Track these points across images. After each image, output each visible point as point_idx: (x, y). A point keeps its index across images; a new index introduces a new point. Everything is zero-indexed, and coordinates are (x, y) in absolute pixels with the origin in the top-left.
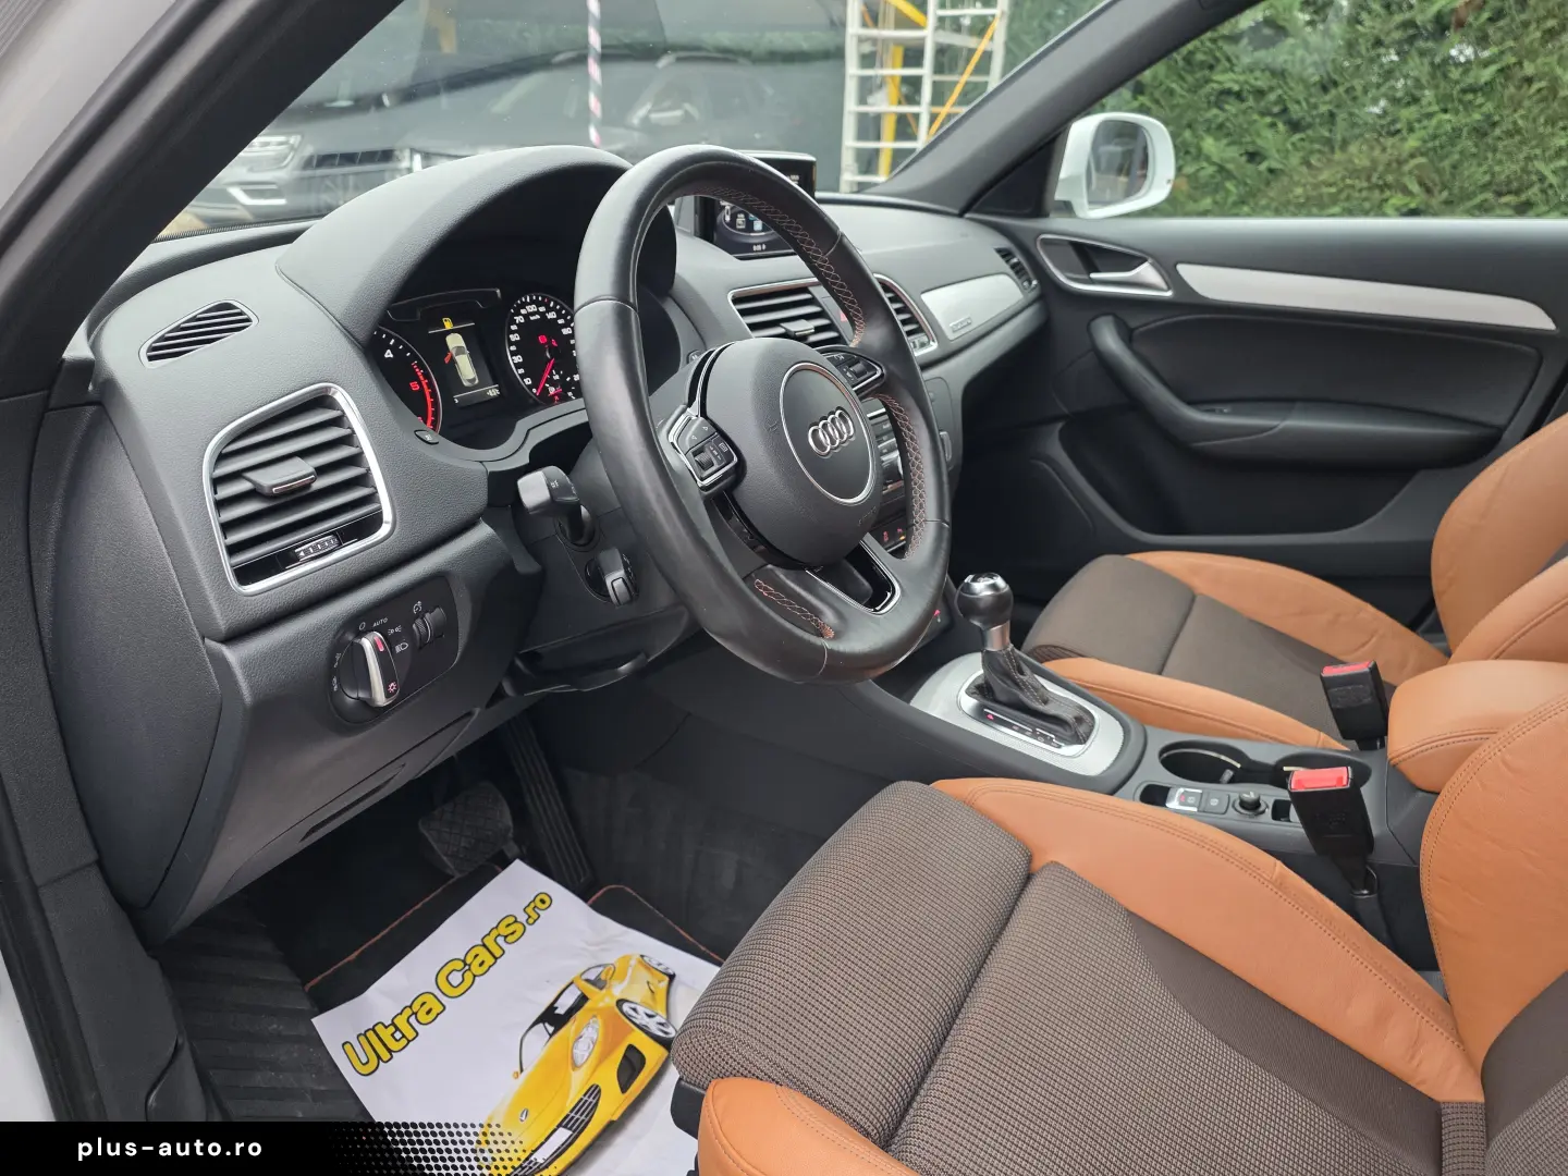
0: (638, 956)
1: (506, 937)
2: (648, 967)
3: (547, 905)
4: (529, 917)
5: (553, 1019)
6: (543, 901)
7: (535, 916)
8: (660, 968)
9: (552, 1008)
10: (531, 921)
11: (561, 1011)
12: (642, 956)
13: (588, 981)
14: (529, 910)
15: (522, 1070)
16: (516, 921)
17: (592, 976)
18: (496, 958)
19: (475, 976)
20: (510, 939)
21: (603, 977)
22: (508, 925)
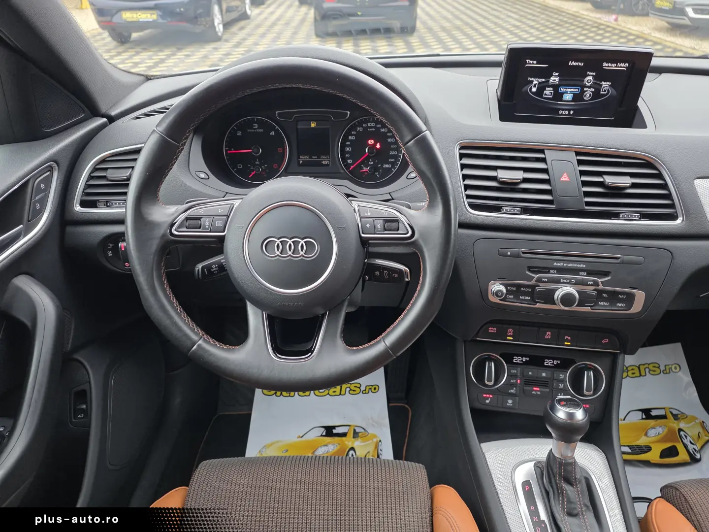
0: (379, 440)
1: (351, 390)
2: (377, 447)
3: (375, 391)
4: (365, 390)
5: (329, 431)
6: (375, 389)
7: (367, 391)
8: (380, 452)
9: (334, 427)
10: (364, 392)
11: (335, 431)
12: (380, 441)
13: (355, 430)
14: (368, 388)
15: (302, 437)
16: (359, 388)
17: (358, 430)
18: (340, 394)
19: (328, 394)
20: (351, 392)
21: (360, 434)
22: (356, 387)
